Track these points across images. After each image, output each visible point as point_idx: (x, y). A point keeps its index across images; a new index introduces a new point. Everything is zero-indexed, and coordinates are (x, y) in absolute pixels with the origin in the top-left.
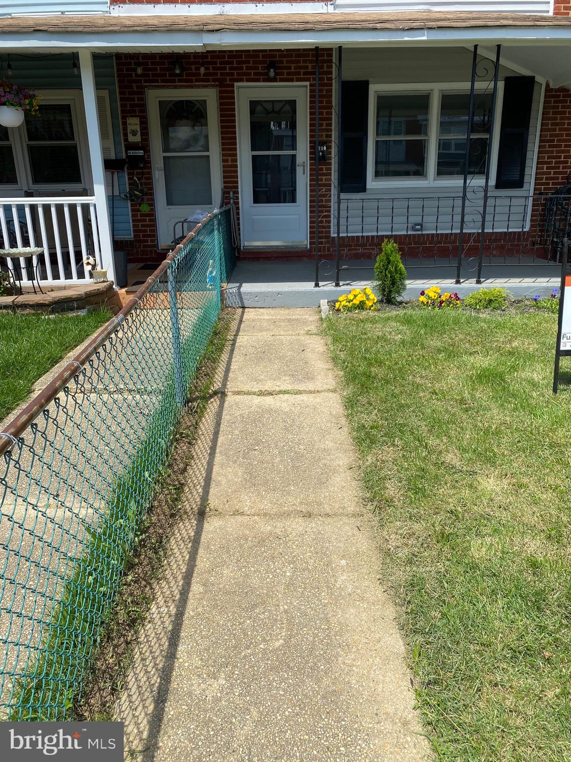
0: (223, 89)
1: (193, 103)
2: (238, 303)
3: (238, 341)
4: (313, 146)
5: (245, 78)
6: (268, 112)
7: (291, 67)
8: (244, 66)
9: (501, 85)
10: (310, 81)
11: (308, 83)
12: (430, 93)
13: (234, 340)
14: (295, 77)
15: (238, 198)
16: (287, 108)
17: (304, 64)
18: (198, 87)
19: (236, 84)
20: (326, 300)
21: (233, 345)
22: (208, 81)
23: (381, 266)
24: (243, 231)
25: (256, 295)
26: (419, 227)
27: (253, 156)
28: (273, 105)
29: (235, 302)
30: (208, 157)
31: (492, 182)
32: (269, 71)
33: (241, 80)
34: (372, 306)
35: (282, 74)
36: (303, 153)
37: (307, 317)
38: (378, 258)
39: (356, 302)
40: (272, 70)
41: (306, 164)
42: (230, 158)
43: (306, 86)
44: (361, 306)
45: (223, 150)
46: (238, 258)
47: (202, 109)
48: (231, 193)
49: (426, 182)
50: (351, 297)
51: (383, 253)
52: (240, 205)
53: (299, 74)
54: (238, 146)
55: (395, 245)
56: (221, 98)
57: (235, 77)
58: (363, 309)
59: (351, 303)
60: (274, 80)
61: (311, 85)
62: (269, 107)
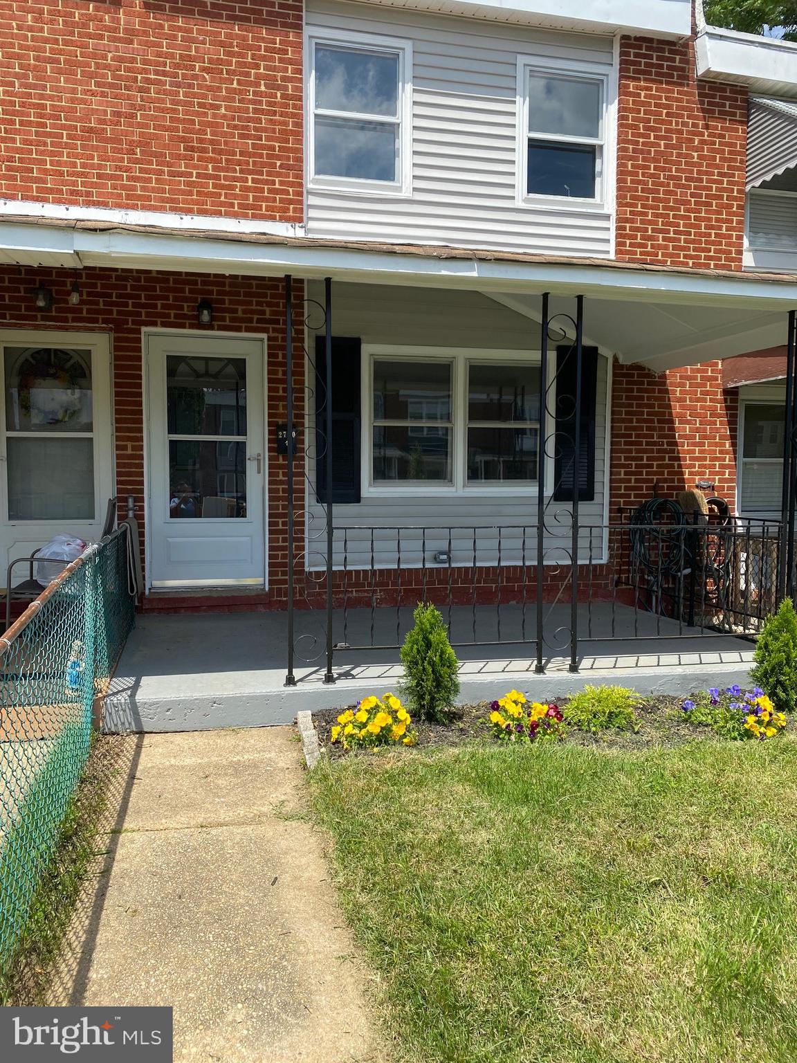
0: (120, 335)
1: (67, 354)
2: (130, 724)
3: (120, 853)
4: (275, 428)
5: (159, 320)
6: (198, 375)
7: (237, 309)
8: (159, 303)
9: (552, 356)
10: (268, 332)
11: (264, 336)
12: (452, 362)
13: (111, 852)
14: (244, 325)
15: (142, 508)
16: (231, 369)
17: (259, 308)
18: (78, 329)
19: (144, 329)
20: (309, 713)
21: (106, 873)
22: (96, 321)
23: (415, 650)
24: (151, 562)
25: (169, 706)
26: (445, 557)
27: (171, 442)
28: (207, 365)
29: (123, 724)
30: (91, 439)
31: (549, 490)
32: (200, 313)
33: (154, 324)
34: (405, 736)
35: (223, 319)
36: (257, 440)
37: (273, 755)
38: (408, 636)
39: (374, 728)
40: (206, 312)
41: (262, 457)
42: (129, 444)
43: (262, 340)
44: (384, 738)
45: (118, 430)
46: (139, 610)
47: (84, 365)
48: (130, 500)
49: (453, 489)
50: (362, 717)
51: (416, 628)
52: (146, 520)
53: (251, 320)
54: (144, 425)
55: (436, 613)
56: (116, 348)
57: (143, 318)
58: (387, 743)
59: (364, 732)
60: (209, 327)
61: (269, 339)
62: (200, 367)
